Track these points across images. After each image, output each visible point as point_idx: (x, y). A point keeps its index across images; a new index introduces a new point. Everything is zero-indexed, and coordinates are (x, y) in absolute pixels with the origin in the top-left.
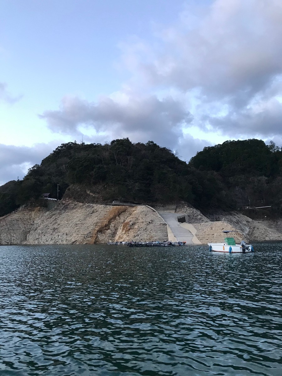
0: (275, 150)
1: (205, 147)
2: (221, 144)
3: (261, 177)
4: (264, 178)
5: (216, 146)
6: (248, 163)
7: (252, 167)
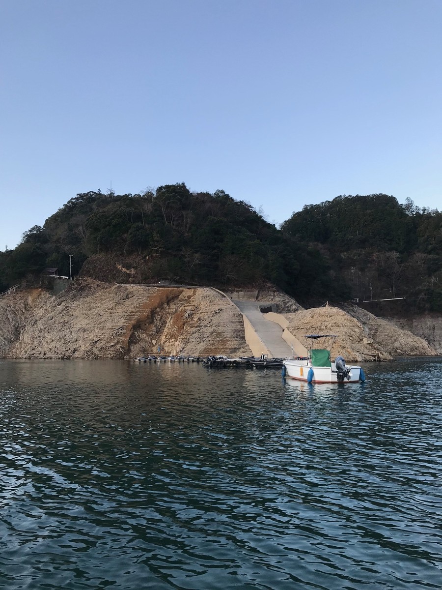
0: (414, 211)
1: (306, 206)
2: (331, 200)
3: (390, 253)
4: (395, 255)
5: (322, 203)
6: (371, 231)
7: (377, 237)
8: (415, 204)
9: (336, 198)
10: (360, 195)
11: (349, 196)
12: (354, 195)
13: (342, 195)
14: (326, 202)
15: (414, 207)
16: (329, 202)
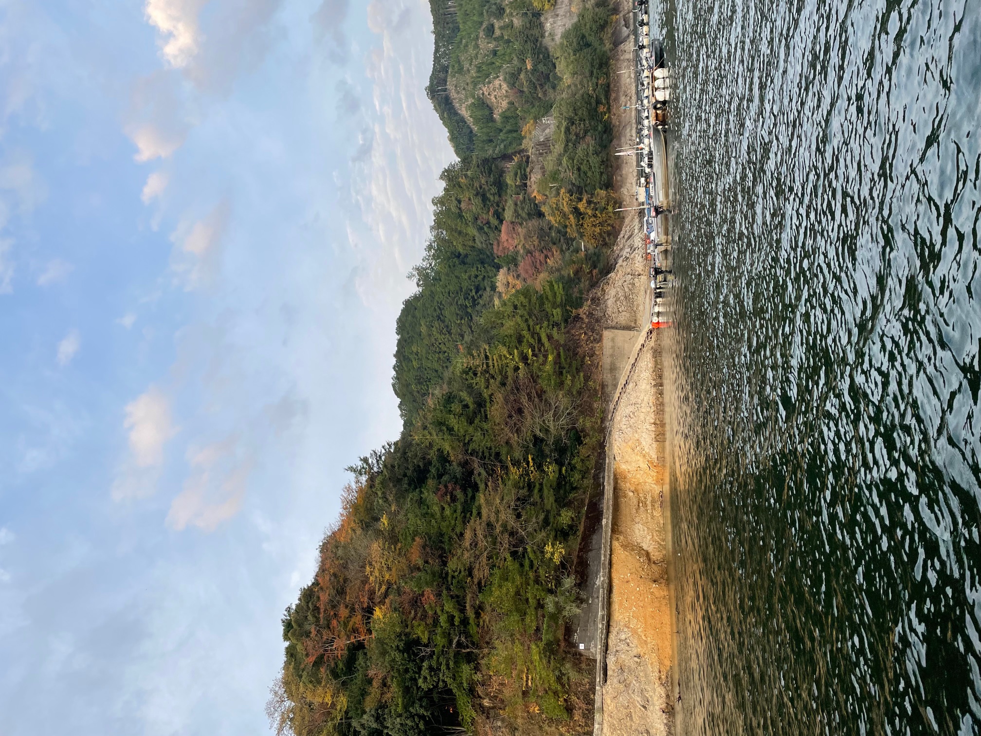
0: (431, 265)
2: (399, 400)
3: (499, 285)
5: (402, 416)
6: (459, 322)
7: (469, 310)
8: (419, 263)
10: (395, 353)
11: (394, 368)
12: (394, 361)
13: (392, 381)
14: (401, 410)
15: (425, 264)
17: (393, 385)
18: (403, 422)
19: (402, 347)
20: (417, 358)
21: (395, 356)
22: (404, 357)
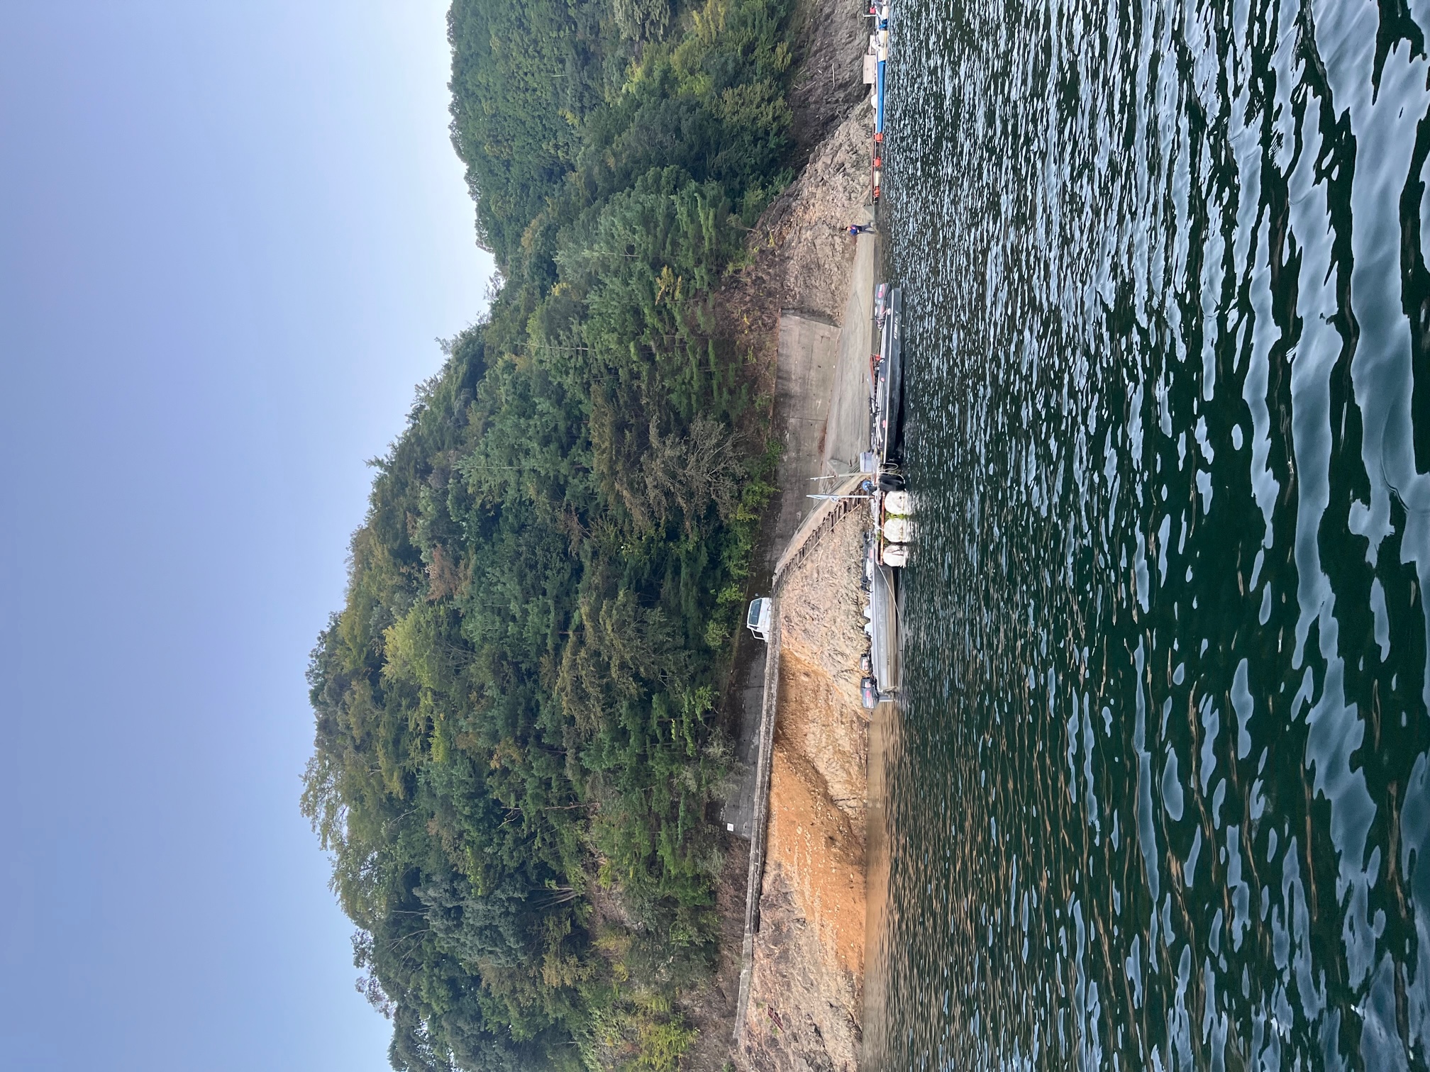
1: (479, 243)
2: (463, 168)
5: (472, 193)
6: (554, 35)
9: (459, 152)
10: (450, 80)
11: (452, 110)
12: (449, 97)
13: (450, 132)
14: (470, 185)
16: (469, 173)
17: (454, 139)
18: (474, 204)
19: (462, 73)
20: (487, 94)
21: (451, 87)
22: (467, 90)
